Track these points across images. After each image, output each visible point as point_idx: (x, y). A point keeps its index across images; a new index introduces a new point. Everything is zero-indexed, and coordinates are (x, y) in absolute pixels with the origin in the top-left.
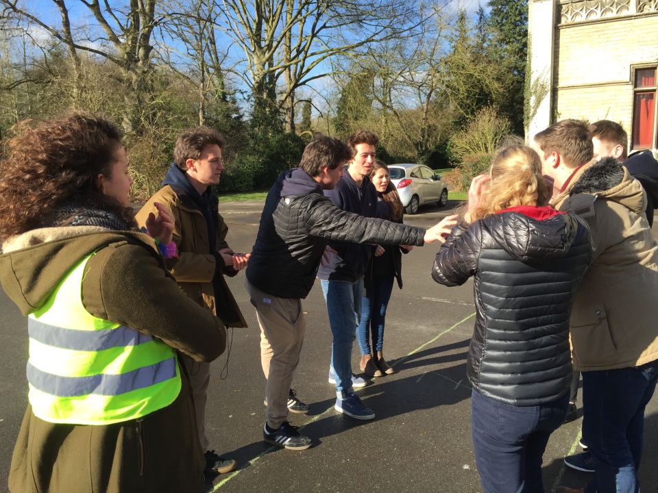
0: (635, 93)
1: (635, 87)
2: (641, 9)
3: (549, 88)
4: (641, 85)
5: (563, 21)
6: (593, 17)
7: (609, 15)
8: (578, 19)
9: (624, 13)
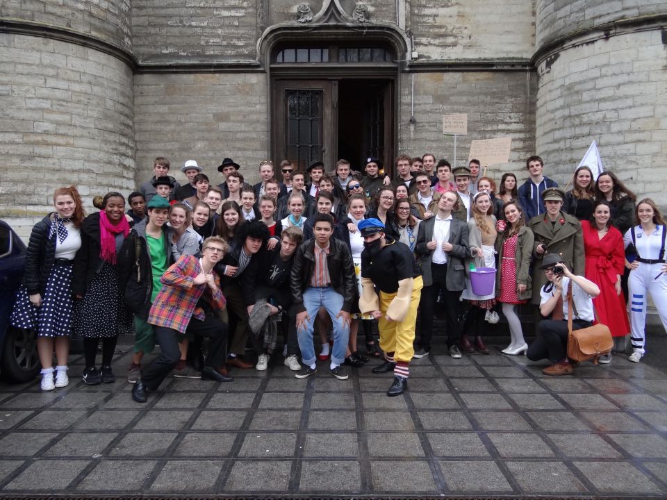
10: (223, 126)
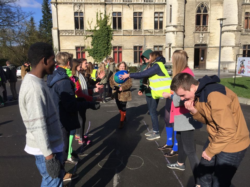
0: (77, 52)
1: (76, 51)
2: (76, 34)
3: (58, 50)
4: (78, 50)
5: (60, 35)
6: (66, 35)
7: (70, 35)
8: (63, 35)
9: (73, 35)
10: (190, 53)
